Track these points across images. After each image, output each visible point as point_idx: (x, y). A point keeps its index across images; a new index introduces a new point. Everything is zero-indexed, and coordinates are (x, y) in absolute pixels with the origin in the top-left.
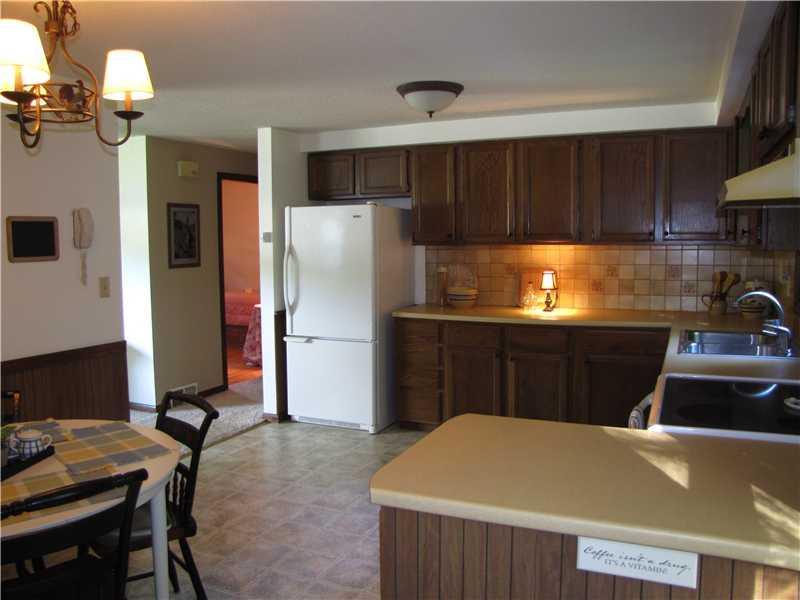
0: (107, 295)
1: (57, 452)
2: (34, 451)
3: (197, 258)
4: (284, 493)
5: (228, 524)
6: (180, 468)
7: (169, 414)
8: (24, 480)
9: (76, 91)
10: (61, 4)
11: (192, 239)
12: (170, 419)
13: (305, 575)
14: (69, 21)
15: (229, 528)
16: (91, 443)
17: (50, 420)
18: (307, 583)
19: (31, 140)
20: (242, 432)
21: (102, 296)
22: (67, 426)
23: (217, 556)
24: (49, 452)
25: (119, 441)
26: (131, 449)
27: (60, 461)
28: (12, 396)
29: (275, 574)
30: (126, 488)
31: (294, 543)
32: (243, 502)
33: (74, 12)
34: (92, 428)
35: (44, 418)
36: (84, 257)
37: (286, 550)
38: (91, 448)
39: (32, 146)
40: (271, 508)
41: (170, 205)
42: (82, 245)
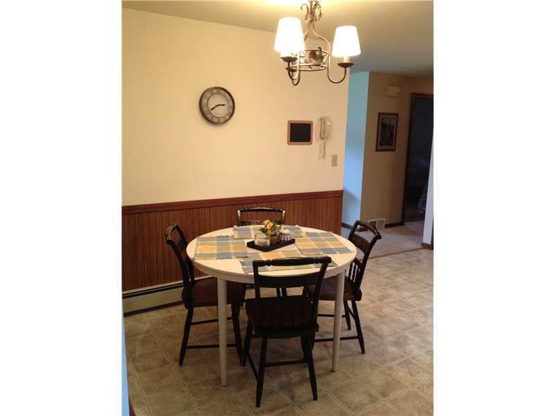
0: (336, 165)
1: (296, 243)
2: (286, 239)
3: (393, 145)
4: (422, 292)
5: (386, 301)
6: (356, 261)
7: (356, 233)
8: (283, 251)
9: (318, 53)
10: (314, 3)
11: (391, 134)
12: (355, 235)
13: (425, 342)
14: (317, 12)
15: (386, 304)
16: (313, 240)
17: (297, 226)
18: (425, 347)
19: (295, 82)
20: (406, 251)
21: (333, 165)
22: (304, 230)
23: (376, 317)
24: (292, 242)
25: (327, 242)
26: (332, 247)
27: (297, 247)
28: (282, 211)
29: (406, 337)
30: (320, 265)
31: (424, 323)
32: (398, 292)
33: (320, 7)
34: (316, 233)
35: (294, 225)
36: (325, 143)
37: (417, 325)
38: (312, 243)
39: (296, 85)
40: (413, 299)
41: (380, 114)
42: (325, 136)
